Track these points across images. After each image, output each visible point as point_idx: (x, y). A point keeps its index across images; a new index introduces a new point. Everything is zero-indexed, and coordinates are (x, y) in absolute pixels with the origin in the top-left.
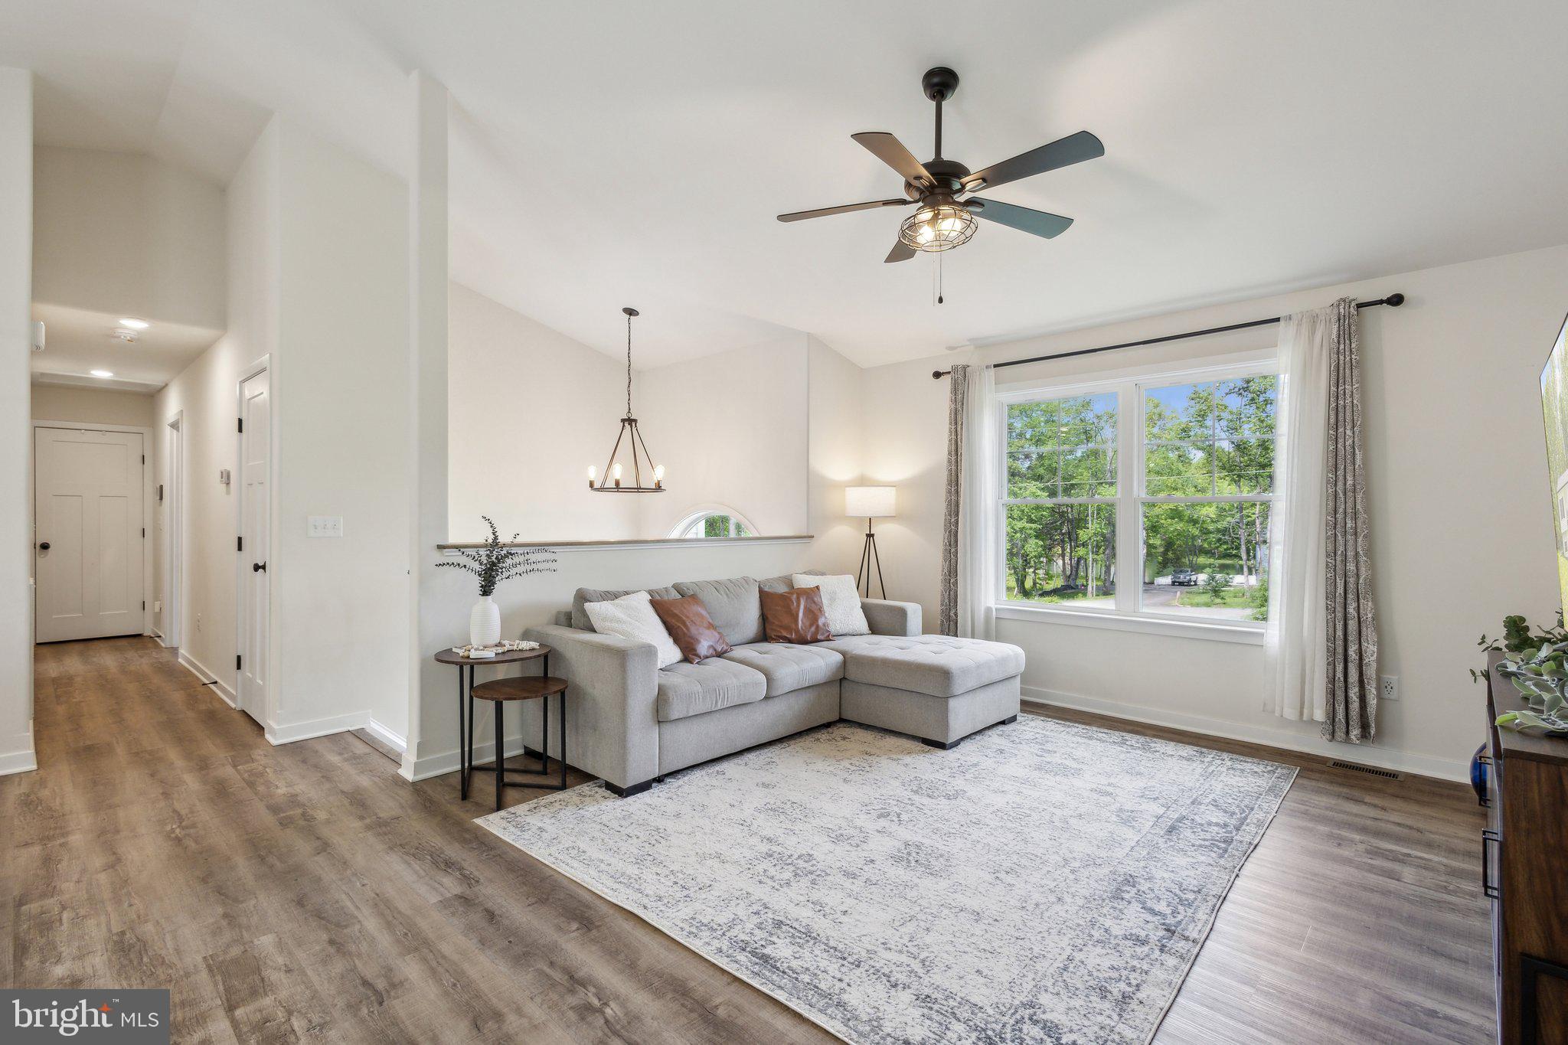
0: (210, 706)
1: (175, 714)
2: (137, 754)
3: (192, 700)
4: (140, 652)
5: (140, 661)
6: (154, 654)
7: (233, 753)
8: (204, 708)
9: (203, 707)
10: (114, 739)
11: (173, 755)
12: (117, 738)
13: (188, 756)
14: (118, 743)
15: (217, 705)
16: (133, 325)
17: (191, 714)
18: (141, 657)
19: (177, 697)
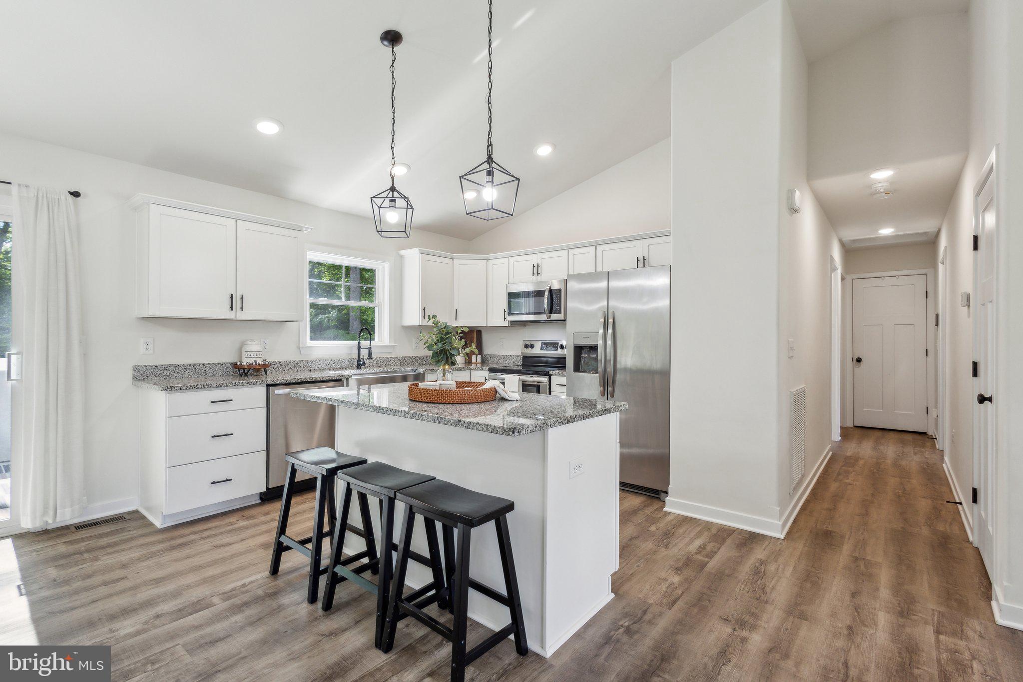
0: (948, 529)
1: (911, 526)
2: (856, 559)
3: (936, 514)
4: (917, 449)
5: (914, 459)
6: (927, 455)
7: (943, 609)
8: (941, 529)
9: (941, 527)
10: (849, 533)
11: (885, 576)
12: (851, 533)
13: (898, 588)
14: (849, 539)
15: (956, 529)
16: (882, 176)
17: (925, 531)
18: (915, 454)
19: (923, 505)
